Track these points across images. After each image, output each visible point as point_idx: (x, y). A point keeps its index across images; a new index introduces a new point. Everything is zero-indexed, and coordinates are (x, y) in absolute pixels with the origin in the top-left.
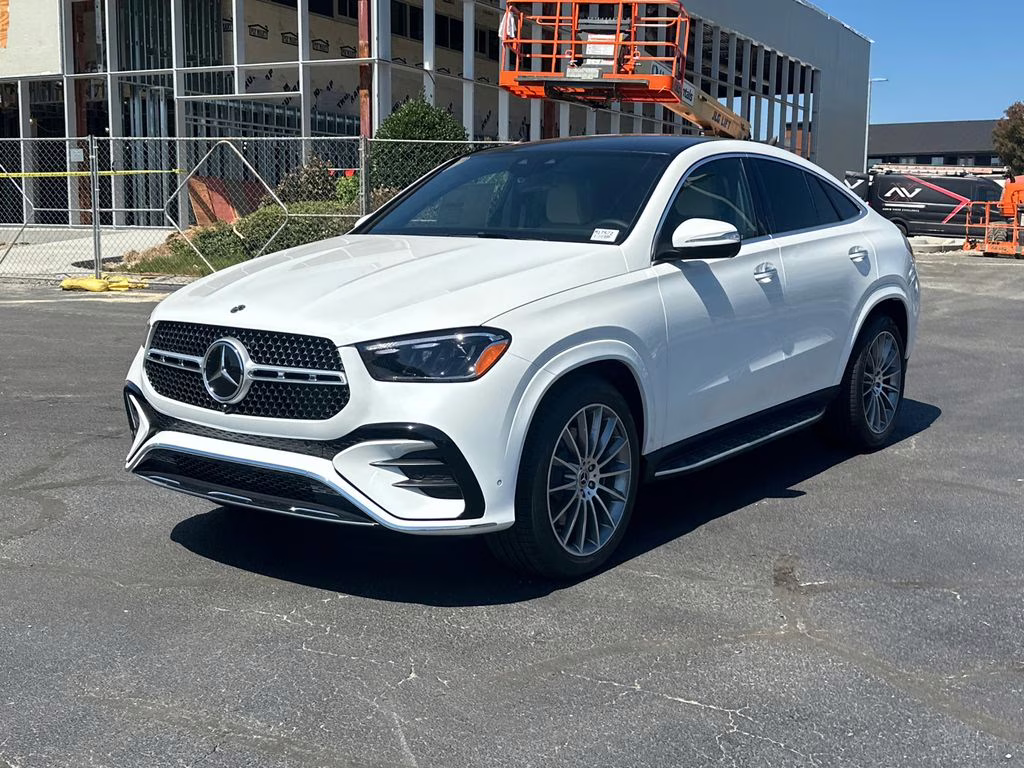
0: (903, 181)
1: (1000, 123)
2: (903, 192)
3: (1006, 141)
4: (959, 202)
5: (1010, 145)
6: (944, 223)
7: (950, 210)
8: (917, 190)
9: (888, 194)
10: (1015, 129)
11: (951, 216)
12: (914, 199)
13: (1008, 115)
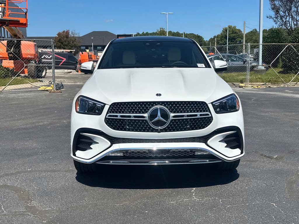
0: (46, 53)
1: (56, 38)
2: (47, 57)
3: (58, 43)
4: (63, 60)
5: (59, 44)
6: (60, 65)
7: (61, 62)
8: (51, 56)
9: (43, 57)
10: (60, 39)
11: (61, 63)
12: (51, 59)
13: (58, 35)
